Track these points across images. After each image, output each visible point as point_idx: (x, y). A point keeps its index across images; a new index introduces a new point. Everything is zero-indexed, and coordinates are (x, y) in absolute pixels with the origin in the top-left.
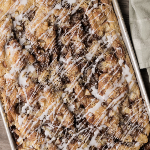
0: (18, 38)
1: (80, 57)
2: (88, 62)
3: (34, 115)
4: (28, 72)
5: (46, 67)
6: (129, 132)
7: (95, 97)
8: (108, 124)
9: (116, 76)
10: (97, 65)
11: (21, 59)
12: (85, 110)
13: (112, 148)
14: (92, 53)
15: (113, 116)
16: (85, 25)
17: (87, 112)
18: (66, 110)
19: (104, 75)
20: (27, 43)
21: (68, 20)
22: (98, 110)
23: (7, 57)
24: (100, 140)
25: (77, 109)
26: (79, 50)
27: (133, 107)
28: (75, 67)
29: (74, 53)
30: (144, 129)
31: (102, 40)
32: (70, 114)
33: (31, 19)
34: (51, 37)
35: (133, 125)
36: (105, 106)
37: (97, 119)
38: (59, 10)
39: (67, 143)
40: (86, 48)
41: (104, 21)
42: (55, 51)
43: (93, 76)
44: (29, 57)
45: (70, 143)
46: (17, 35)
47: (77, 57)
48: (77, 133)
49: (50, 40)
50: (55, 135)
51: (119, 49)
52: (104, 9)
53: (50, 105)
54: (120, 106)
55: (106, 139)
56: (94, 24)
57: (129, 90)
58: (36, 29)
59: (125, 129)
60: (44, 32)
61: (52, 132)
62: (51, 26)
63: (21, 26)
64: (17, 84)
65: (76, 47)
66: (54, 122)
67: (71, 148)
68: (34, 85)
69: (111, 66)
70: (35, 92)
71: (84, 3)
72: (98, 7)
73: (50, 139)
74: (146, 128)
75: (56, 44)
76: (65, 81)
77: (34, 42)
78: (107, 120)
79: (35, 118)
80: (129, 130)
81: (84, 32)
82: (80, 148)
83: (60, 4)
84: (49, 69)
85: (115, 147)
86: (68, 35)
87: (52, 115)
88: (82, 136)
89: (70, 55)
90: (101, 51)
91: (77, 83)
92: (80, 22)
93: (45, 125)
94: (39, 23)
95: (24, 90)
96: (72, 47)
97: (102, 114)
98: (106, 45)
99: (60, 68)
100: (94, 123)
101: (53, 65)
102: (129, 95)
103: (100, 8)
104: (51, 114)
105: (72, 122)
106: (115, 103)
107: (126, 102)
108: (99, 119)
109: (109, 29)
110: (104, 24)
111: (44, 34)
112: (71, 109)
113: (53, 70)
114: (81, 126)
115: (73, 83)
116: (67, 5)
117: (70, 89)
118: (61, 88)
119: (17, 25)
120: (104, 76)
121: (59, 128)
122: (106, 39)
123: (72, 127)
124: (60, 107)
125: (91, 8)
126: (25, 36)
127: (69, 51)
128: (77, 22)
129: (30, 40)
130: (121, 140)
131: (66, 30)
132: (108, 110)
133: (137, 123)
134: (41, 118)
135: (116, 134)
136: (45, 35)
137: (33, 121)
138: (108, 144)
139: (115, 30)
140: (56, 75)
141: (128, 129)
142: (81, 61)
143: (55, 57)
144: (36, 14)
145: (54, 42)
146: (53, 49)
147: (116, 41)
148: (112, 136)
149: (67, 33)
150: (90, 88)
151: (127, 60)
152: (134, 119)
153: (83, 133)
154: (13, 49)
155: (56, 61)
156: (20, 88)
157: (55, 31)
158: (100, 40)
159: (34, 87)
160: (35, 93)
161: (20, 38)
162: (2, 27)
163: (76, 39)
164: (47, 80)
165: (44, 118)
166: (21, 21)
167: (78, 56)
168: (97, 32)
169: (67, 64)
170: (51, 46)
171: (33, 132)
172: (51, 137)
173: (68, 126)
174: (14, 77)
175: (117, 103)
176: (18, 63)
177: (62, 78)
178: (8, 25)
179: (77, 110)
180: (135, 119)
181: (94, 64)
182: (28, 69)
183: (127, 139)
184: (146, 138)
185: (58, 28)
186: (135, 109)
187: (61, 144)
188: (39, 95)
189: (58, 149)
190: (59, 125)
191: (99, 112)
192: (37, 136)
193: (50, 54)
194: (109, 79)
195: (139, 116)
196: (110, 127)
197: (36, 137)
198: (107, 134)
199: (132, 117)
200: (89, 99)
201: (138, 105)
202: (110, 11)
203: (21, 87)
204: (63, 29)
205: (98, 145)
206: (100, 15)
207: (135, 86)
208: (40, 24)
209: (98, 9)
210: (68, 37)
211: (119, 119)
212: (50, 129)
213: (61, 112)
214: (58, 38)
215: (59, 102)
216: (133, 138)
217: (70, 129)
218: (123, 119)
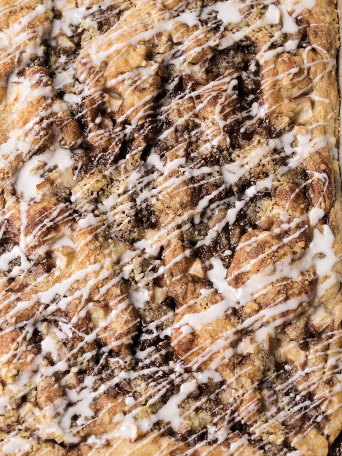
0: (54, 67)
1: (206, 165)
2: (223, 187)
3: (29, 283)
4: (50, 165)
5: (105, 166)
6: (282, 414)
7: (215, 286)
8: (229, 371)
9: (291, 245)
10: (246, 204)
11: (42, 120)
12: (175, 315)
13: (219, 442)
14: (242, 166)
15: (250, 354)
16: (247, 88)
17: (179, 320)
18: (121, 297)
19: (257, 233)
20: (73, 87)
21: (205, 62)
22: (210, 324)
23: (6, 106)
24: (191, 411)
25: (153, 306)
26: (210, 149)
27: (312, 346)
28: (185, 188)
29: (193, 151)
30: (327, 418)
31: (282, 142)
32: (128, 311)
33: (106, 27)
34: (144, 89)
35: (298, 398)
36: (234, 319)
37: (200, 346)
38: (188, 26)
39: (95, 390)
40: (231, 150)
41: (301, 91)
42: (142, 131)
43: (226, 229)
44: (66, 123)
45: (105, 393)
46: (53, 59)
47: (197, 164)
48: (132, 371)
49: (139, 98)
50: (69, 355)
51: (321, 178)
52: (310, 60)
53: (82, 268)
54: (277, 334)
55: (209, 413)
56: (272, 90)
57: (315, 295)
58: (109, 57)
59: (272, 403)
60: (129, 71)
61: (64, 347)
62: (152, 62)
63: (71, 38)
64: (10, 188)
65: (204, 138)
66: (79, 320)
67: (103, 407)
68: (56, 201)
69: (283, 216)
70: (51, 221)
71: (260, 30)
72: (298, 51)
73: (52, 363)
74: (332, 418)
75: (151, 112)
76: (144, 219)
77: (93, 90)
78: (230, 360)
79: (27, 293)
80: (283, 409)
81: (239, 105)
82: (127, 416)
83: (197, 14)
84: (111, 174)
85: (227, 443)
86: (191, 98)
87: (80, 298)
88: (143, 385)
89: (181, 152)
90: (269, 167)
91: (177, 232)
92: (236, 75)
93: (49, 322)
94: (122, 42)
95: (24, 206)
96: (193, 133)
97: (218, 338)
98: (288, 157)
99: (141, 180)
100: (190, 358)
101: (125, 168)
102: (311, 310)
103: (301, 56)
104: (77, 294)
105: (129, 337)
106: (265, 320)
107: (298, 327)
108: (207, 350)
109: (308, 118)
110: (298, 101)
111: (126, 76)
112: (137, 300)
113: (120, 179)
114: (150, 355)
115: (166, 231)
116: (213, 22)
117: (151, 246)
118: (126, 235)
119: (62, 34)
120: (257, 236)
121: (85, 340)
122: (294, 142)
123: (123, 350)
124: (106, 283)
125: (275, 48)
126: (74, 69)
127: (181, 142)
128: (228, 72)
129: (84, 82)
130: (251, 429)
131: (189, 85)
132: (239, 334)
133: (310, 396)
134: (45, 297)
135: (242, 409)
136: (130, 78)
137: (18, 299)
138: (211, 429)
139: (325, 124)
140: (126, 196)
141: (280, 405)
142: (207, 177)
143: (139, 146)
144: (122, 18)
145: (148, 106)
146: (140, 123)
147: (318, 153)
148: (228, 412)
149: (190, 93)
150: (209, 259)
151: (335, 215)
152: (306, 381)
153: (150, 377)
154: (30, 89)
155: (137, 157)
156: (14, 198)
157: (159, 78)
158: (274, 138)
159: (54, 208)
160: (52, 223)
161: (59, 70)
162: (20, 23)
163: (210, 117)
164: (97, 201)
165: (54, 300)
166: (77, 27)
167: (203, 161)
168: (275, 115)
169: (166, 174)
170: (137, 113)
171: (11, 328)
172: (55, 358)
173: (113, 344)
174: (9, 165)
175: (271, 320)
176: (31, 130)
177: (139, 208)
178: (38, 23)
179: (151, 309)
180: (309, 383)
181: (240, 199)
182: (52, 155)
183: (269, 433)
184: (325, 447)
185: (170, 75)
186: (318, 354)
187: (78, 389)
188: (60, 234)
189: (64, 397)
190: (87, 334)
191: (214, 330)
192: (18, 343)
193: (125, 135)
194: (270, 247)
195: (321, 378)
196: (232, 383)
197: (14, 345)
198: (218, 402)
199: (301, 376)
200: (195, 285)
201: (327, 348)
202: (328, 70)
203: (17, 197)
204: (184, 81)
205: (182, 423)
206: (295, 70)
207: (336, 291)
208: (124, 44)
209: (295, 55)
210: (192, 104)
211: (262, 368)
212: (61, 336)
213: (108, 298)
214: (163, 100)
215: (108, 270)
216: (287, 433)
217: (118, 355)
218: (275, 374)
